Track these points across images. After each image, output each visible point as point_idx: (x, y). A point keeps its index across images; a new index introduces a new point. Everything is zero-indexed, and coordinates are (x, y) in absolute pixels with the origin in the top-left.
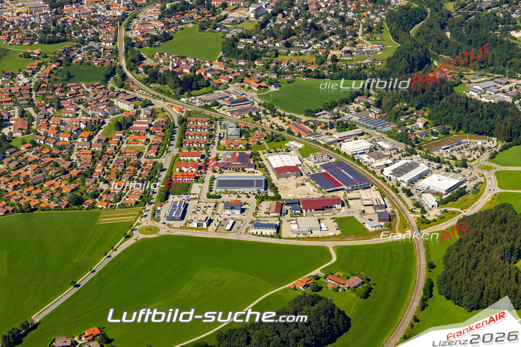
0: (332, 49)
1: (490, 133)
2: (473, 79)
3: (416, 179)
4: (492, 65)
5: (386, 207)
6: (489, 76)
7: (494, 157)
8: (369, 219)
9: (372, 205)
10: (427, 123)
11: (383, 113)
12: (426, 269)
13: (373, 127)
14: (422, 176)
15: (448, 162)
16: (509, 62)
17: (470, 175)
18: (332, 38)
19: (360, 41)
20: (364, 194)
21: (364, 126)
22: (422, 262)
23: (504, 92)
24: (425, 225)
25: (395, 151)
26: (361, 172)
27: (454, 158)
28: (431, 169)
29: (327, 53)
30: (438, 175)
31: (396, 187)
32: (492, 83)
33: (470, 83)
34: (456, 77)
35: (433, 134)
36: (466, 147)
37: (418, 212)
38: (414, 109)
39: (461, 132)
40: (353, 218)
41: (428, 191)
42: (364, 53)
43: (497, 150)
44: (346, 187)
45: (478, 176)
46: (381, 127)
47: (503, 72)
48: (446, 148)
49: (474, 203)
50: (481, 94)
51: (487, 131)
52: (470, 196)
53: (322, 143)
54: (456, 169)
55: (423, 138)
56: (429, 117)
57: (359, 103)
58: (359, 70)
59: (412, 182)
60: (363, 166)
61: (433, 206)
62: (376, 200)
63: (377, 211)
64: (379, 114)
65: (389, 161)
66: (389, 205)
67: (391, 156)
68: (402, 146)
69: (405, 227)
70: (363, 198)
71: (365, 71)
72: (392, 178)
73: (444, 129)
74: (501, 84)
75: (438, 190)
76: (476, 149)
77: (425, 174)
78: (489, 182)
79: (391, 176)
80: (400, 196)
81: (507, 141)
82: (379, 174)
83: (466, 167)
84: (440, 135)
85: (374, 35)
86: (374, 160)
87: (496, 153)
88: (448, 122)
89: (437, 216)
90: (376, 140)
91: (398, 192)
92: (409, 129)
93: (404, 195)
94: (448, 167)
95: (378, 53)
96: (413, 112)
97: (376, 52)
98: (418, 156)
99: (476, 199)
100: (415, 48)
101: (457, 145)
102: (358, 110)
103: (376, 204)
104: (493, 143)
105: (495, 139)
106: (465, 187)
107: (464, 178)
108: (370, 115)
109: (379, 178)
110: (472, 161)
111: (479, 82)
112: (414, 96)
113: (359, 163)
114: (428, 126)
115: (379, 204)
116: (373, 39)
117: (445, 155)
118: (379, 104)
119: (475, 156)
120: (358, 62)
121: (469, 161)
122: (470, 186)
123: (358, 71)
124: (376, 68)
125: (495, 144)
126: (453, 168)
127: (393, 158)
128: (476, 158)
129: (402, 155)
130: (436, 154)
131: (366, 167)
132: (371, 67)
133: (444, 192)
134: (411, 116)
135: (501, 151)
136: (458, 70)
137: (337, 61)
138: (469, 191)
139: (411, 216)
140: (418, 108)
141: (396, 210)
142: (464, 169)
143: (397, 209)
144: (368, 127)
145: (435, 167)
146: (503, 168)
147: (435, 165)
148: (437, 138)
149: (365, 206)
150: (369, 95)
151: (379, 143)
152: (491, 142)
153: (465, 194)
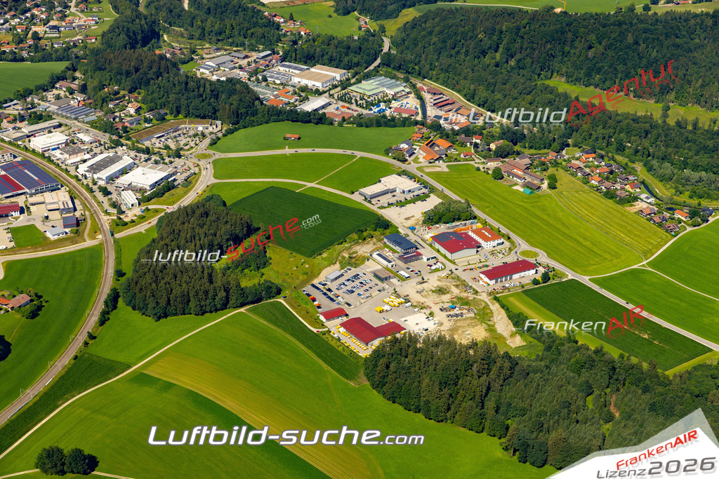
0: (35, 24)
1: (213, 116)
2: (207, 54)
3: (118, 175)
4: (231, 37)
5: (75, 209)
6: (226, 50)
7: (215, 143)
8: (53, 226)
9: (58, 209)
10: (140, 108)
11: (89, 99)
12: (113, 278)
13: (73, 117)
14: (124, 171)
15: (159, 152)
16: (249, 32)
17: (182, 166)
18: (35, 12)
19: (72, 14)
20: (49, 197)
21: (63, 117)
22: (109, 271)
23: (241, 68)
24: (120, 227)
25: (97, 144)
26: (51, 171)
27: (167, 147)
28: (137, 162)
29: (27, 30)
30: (143, 168)
31: (90, 186)
32: (228, 58)
33: (203, 59)
34: (186, 53)
35: (147, 120)
36: (184, 134)
37: (114, 214)
38: (126, 92)
39: (180, 116)
40: (33, 226)
41: (130, 187)
42: (74, 28)
43: (220, 135)
44: (28, 191)
45: (192, 166)
46: (84, 116)
47: (243, 45)
48: (160, 137)
49: (182, 197)
50: (214, 71)
51: (210, 114)
52: (179, 191)
53: (7, 139)
54: (167, 160)
55: (134, 126)
56: (144, 101)
57: (61, 89)
58: (68, 48)
59: (111, 179)
60: (55, 164)
61: (132, 205)
62: (63, 203)
63: (63, 216)
64: (84, 100)
65: (87, 156)
66: (79, 207)
67: (92, 150)
68: (105, 138)
69: (96, 232)
70: (47, 202)
71: (75, 50)
72: (88, 176)
73: (159, 114)
74: (238, 58)
75: (142, 185)
76: (195, 135)
77: (128, 168)
78: (204, 173)
79: (87, 174)
80: (94, 196)
81: (233, 124)
82: (73, 173)
83: (179, 156)
84: (154, 122)
85: (90, 6)
86: (67, 156)
87: (219, 139)
88: (165, 106)
89: (136, 216)
90: (76, 132)
91: (93, 192)
92: (116, 116)
93: (99, 195)
94: (158, 158)
95: (93, 28)
96: (124, 96)
97: (90, 27)
98: (124, 148)
99: (186, 193)
100: (137, 20)
101: (173, 132)
102: (58, 97)
103: (62, 207)
104: (217, 127)
105: (219, 123)
106: (175, 180)
107: (175, 170)
108: (72, 102)
109: (72, 177)
110: (188, 150)
111: (214, 58)
112: (127, 77)
113: (49, 159)
114: (142, 112)
115: (66, 207)
116: (88, 11)
117: (158, 145)
118: (83, 89)
119: (192, 144)
120: (67, 40)
121: (185, 150)
122: (180, 178)
123: (65, 50)
124: (89, 46)
125: (219, 128)
126: (164, 160)
127: (93, 153)
128: (193, 145)
129: (105, 148)
130: (147, 143)
131: (58, 165)
132: (82, 45)
133: (148, 188)
134: (122, 102)
135: (224, 135)
136: (191, 44)
137: (40, 39)
138: (179, 184)
139: (105, 218)
140: (130, 92)
141: (87, 213)
142: (177, 159)
143: (90, 211)
144: (67, 118)
145: (143, 159)
146: (223, 156)
147: (144, 156)
148: (151, 125)
149: (49, 210)
150: (74, 79)
151: (78, 135)
152: (215, 127)
153: (173, 188)
